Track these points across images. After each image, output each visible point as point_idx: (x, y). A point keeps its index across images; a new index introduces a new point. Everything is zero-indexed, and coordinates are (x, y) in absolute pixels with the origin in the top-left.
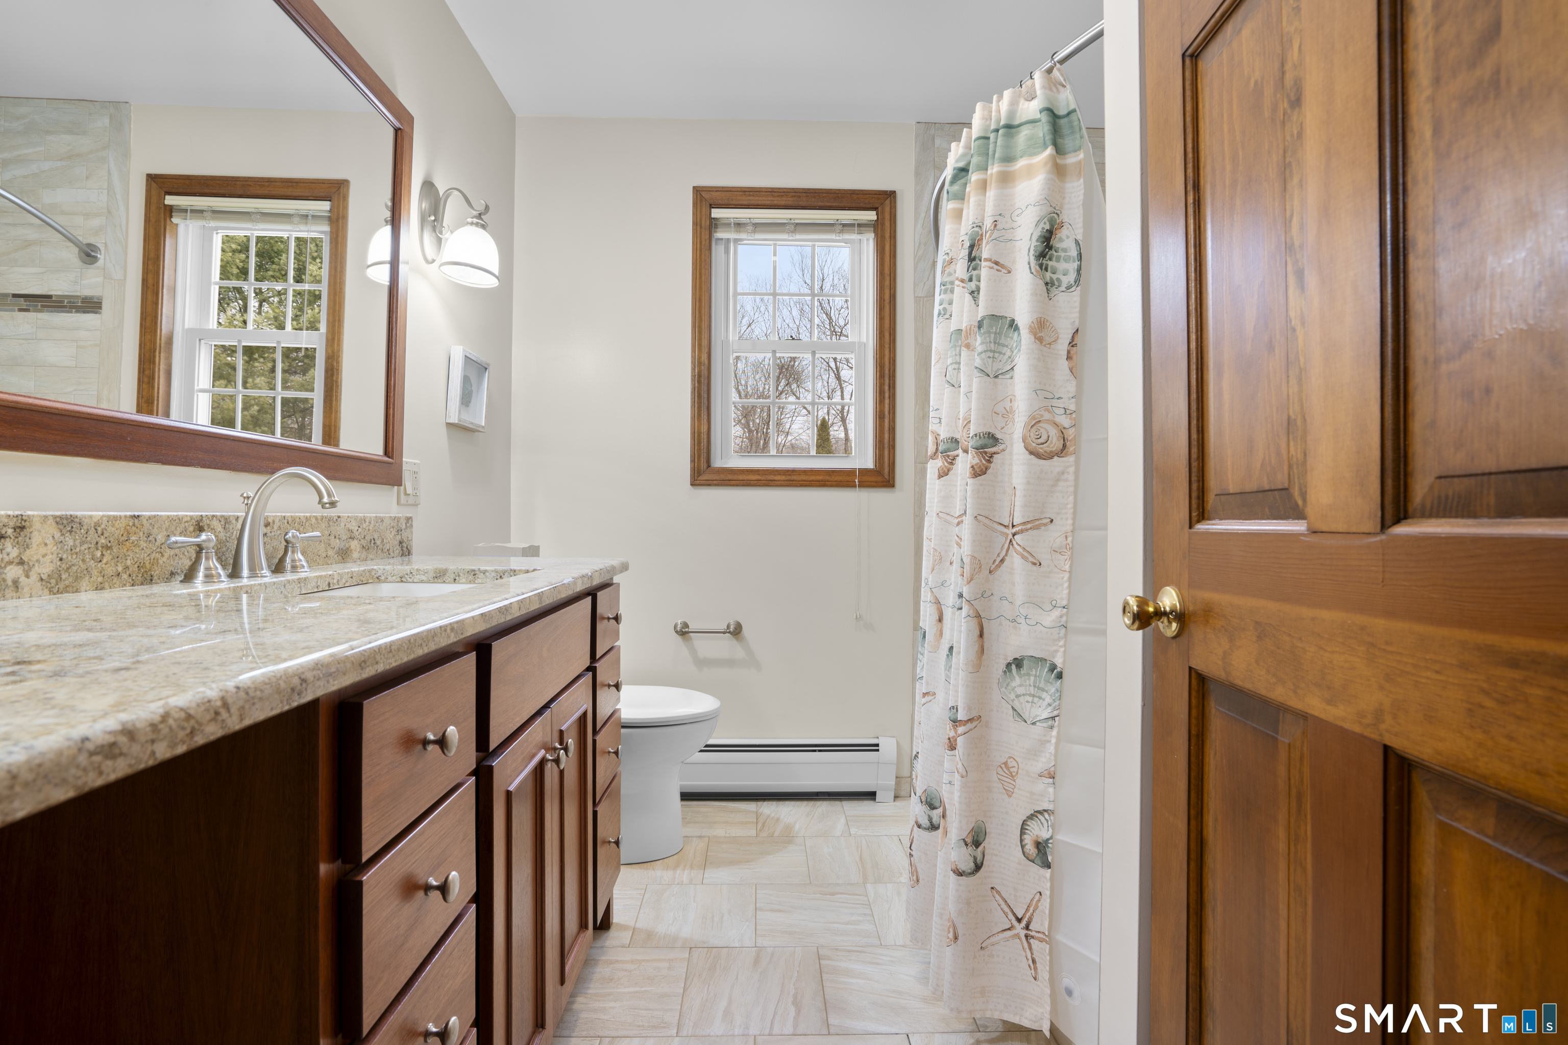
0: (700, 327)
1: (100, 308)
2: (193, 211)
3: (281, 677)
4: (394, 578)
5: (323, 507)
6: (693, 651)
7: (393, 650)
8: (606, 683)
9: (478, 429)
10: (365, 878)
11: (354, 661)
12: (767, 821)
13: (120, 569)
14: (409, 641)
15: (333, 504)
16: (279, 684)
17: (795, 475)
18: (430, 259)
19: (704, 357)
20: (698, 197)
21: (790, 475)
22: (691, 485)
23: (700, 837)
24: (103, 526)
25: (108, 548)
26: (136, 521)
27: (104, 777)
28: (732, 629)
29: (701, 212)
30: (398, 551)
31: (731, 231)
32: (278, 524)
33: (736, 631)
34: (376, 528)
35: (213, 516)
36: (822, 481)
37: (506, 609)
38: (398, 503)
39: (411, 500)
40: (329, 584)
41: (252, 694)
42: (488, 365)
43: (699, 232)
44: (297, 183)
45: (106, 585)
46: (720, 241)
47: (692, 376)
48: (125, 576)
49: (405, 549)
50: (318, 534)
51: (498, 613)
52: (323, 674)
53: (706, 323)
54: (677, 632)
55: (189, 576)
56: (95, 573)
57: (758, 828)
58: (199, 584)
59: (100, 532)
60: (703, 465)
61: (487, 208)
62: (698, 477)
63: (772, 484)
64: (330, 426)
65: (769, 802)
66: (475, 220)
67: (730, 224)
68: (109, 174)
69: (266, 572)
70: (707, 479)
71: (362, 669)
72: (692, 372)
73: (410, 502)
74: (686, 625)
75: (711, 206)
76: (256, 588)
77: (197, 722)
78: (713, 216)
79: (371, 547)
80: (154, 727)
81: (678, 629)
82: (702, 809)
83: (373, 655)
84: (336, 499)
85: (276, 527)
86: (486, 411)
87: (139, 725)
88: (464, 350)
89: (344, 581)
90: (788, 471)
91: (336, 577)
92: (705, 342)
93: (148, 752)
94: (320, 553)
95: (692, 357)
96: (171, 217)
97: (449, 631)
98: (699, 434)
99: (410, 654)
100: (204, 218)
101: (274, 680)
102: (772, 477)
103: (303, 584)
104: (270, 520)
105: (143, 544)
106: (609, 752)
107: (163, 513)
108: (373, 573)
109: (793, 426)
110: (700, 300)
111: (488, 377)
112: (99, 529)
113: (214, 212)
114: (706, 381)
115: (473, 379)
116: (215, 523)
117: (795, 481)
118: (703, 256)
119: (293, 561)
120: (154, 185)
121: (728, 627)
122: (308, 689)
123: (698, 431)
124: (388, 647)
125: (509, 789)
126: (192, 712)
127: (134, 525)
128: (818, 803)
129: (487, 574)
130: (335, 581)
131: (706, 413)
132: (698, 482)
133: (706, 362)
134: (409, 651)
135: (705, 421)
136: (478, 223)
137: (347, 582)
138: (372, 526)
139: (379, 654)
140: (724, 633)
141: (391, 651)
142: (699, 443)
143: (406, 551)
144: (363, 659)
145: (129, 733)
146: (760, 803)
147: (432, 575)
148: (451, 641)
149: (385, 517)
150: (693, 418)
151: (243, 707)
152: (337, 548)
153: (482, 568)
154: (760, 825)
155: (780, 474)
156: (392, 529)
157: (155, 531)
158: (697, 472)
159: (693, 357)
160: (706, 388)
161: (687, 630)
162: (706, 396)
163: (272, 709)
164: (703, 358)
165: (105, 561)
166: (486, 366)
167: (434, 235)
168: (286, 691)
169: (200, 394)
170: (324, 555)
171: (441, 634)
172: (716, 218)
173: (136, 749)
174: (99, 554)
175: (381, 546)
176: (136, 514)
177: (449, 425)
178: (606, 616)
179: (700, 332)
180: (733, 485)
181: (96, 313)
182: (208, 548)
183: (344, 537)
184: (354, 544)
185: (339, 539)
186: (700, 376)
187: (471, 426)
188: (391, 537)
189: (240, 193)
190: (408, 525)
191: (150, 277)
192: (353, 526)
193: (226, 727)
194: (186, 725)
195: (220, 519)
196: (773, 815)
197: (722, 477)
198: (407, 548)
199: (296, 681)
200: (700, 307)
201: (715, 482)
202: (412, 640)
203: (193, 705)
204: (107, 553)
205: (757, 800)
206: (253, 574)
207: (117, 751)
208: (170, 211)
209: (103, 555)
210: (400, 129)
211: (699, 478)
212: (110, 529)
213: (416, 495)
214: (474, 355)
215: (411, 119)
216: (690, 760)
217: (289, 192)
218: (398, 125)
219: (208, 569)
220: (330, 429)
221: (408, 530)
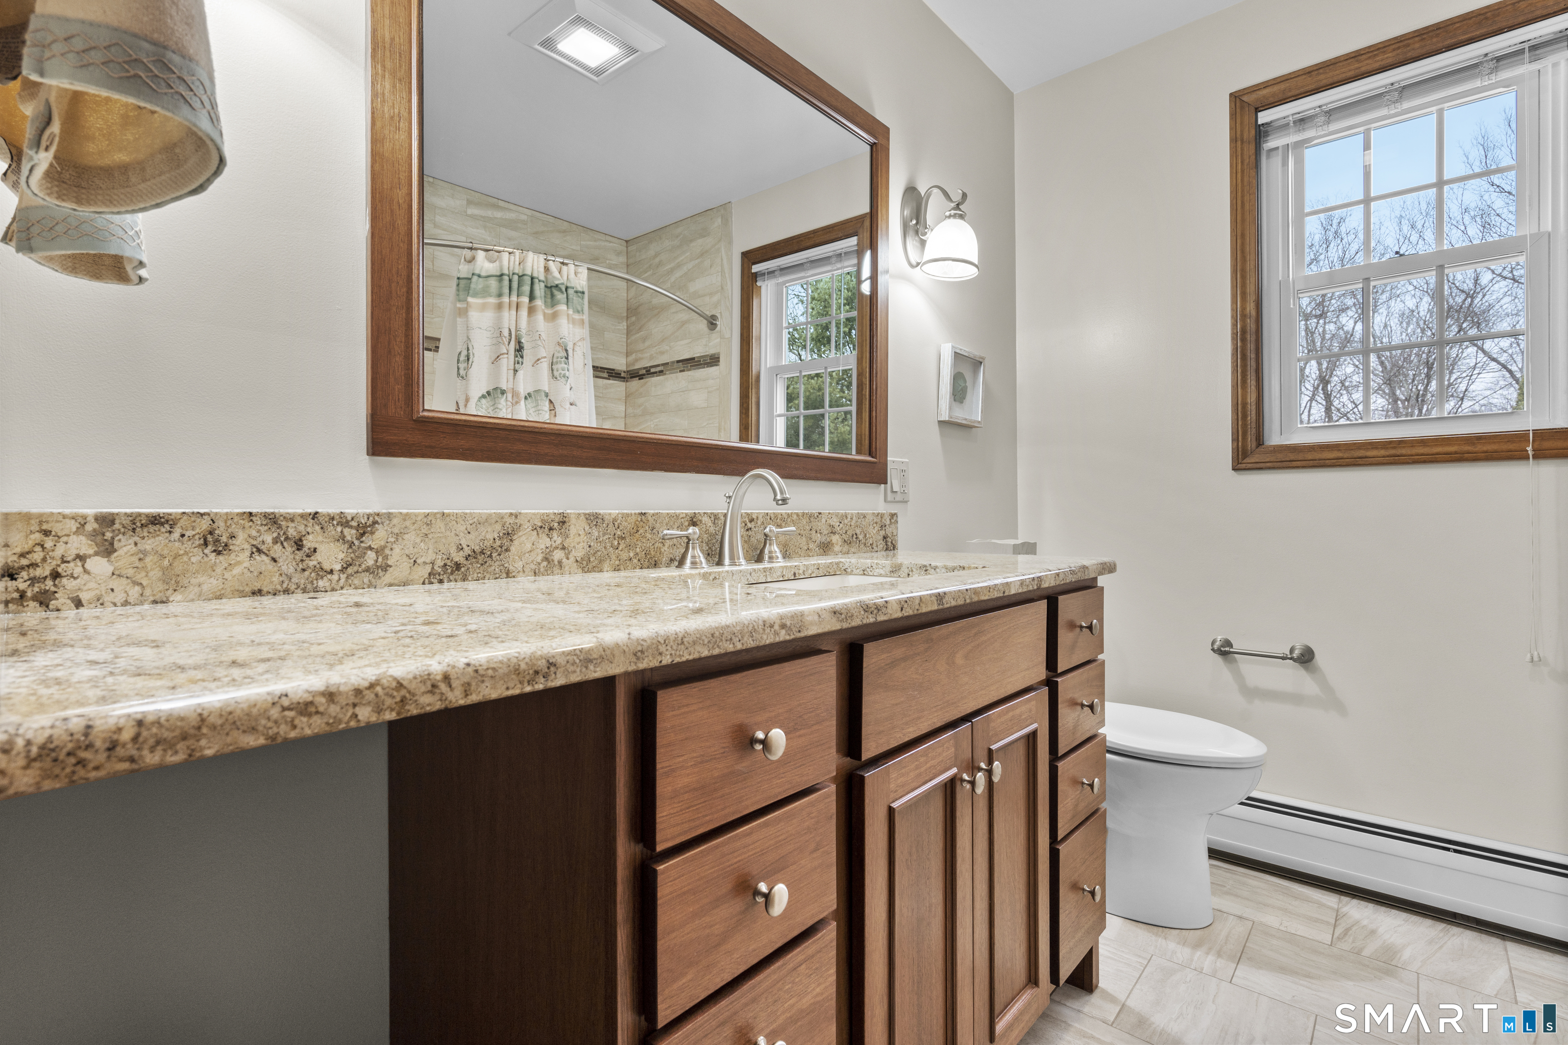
0: (1243, 271)
1: (719, 361)
2: (769, 273)
3: (524, 658)
4: (858, 570)
5: (777, 504)
6: (1239, 677)
7: (685, 643)
8: (1079, 701)
9: (972, 424)
10: (662, 867)
11: (627, 650)
12: (1354, 929)
13: (632, 555)
14: (713, 635)
15: (784, 501)
16: (519, 665)
17: (1404, 447)
18: (914, 263)
19: (1251, 308)
20: (1238, 104)
21: (1394, 448)
22: (1234, 469)
23: (1240, 917)
24: (619, 521)
25: (623, 538)
26: (643, 517)
27: (297, 731)
28: (1296, 654)
29: (1242, 123)
30: (881, 546)
31: (1289, 134)
32: (762, 520)
33: (1306, 658)
34: (858, 523)
35: (704, 513)
36: (1456, 453)
37: (877, 608)
38: (885, 501)
39: (899, 497)
40: (795, 574)
41: (481, 672)
42: (983, 358)
43: (1239, 149)
44: (833, 227)
45: (622, 567)
46: (1274, 152)
47: (1233, 333)
48: (635, 561)
49: (889, 544)
50: (793, 528)
51: (862, 612)
52: (580, 660)
53: (1252, 263)
54: (1213, 650)
55: (681, 563)
56: (613, 557)
57: (1336, 935)
58: (687, 568)
59: (616, 526)
60: (1251, 443)
61: (964, 196)
62: (1243, 459)
63: (1360, 463)
64: (861, 435)
65: (1362, 902)
66: (953, 212)
67: (1288, 124)
68: (722, 259)
69: (742, 561)
70: (1257, 461)
71: (638, 659)
72: (1233, 329)
73: (897, 499)
74: (1228, 643)
75: (1257, 110)
76: (723, 574)
77: (409, 692)
78: (1260, 122)
79: (853, 541)
80: (358, 692)
81: (1216, 647)
82: (1250, 882)
83: (655, 646)
84: (788, 496)
85: (759, 523)
86: (982, 406)
87: (342, 688)
88: (953, 347)
89: (810, 572)
90: (1391, 442)
91: (802, 568)
92: (1251, 288)
93: (349, 714)
94: (801, 546)
95: (1232, 310)
96: (756, 281)
97: (776, 627)
98: (1244, 405)
99: (713, 648)
100: (775, 277)
101: (515, 660)
102: (1362, 453)
103: (768, 573)
104: (754, 517)
105: (649, 536)
106: (1083, 783)
107: (664, 512)
108: (841, 565)
109: (1472, 388)
110: (1243, 236)
111: (984, 370)
112: (616, 523)
113: (782, 270)
114: (1253, 338)
115: (968, 375)
116: (705, 519)
117: (1404, 456)
118: (1246, 179)
119: (770, 552)
120: (746, 260)
121: (1292, 650)
122: (558, 673)
123: (1243, 399)
124: (680, 639)
125: (892, 805)
126: (405, 683)
127: (642, 520)
128: (1455, 930)
129: (938, 570)
130: (801, 572)
131: (1254, 377)
132: (1243, 466)
133: (1254, 313)
134: (711, 646)
135: (1253, 387)
136: (955, 214)
137: (813, 572)
138: (854, 521)
139: (664, 646)
140: (1283, 658)
141: (683, 643)
142: (1245, 416)
143: (890, 545)
144: (639, 648)
145: (330, 695)
146: (1345, 899)
147: (888, 569)
148: (781, 639)
149: (867, 514)
150: (1235, 387)
151: (469, 684)
152: (818, 542)
153: (933, 564)
154: (1339, 931)
155: (1377, 448)
156: (875, 525)
157: (658, 525)
158: (1242, 454)
159: (1234, 310)
160: (1253, 347)
161: (1227, 649)
162: (1253, 356)
163: (508, 688)
164: (1248, 309)
165: (620, 548)
166: (981, 360)
167: (917, 238)
168: (527, 672)
169: (778, 418)
170: (806, 548)
171: (764, 630)
172: (1267, 124)
173: (334, 709)
174: (616, 543)
175: (863, 541)
176: (643, 512)
177: (941, 423)
178: (1078, 624)
179: (1243, 277)
180: (1298, 467)
181: (717, 365)
182: (694, 540)
183: (826, 532)
184: (835, 539)
185: (821, 533)
186: (1244, 331)
187: (964, 422)
188: (875, 532)
189: (796, 248)
190: (893, 521)
191: (745, 331)
192: (835, 522)
193: (446, 699)
194: (395, 693)
195: (709, 516)
196: (1365, 922)
197: (1280, 456)
198: (892, 543)
199: (542, 664)
200: (1243, 244)
201: (1268, 465)
202: (717, 634)
203: (410, 676)
204: (622, 542)
205: (1342, 893)
206: (733, 563)
207: (313, 709)
208: (755, 276)
209: (619, 544)
210: (875, 143)
211: (1245, 461)
212: (624, 524)
213: (904, 492)
214: (966, 349)
215: (887, 130)
216: (1226, 812)
217: (827, 237)
218: (872, 140)
219: (693, 557)
220: (861, 437)
221: (893, 526)
